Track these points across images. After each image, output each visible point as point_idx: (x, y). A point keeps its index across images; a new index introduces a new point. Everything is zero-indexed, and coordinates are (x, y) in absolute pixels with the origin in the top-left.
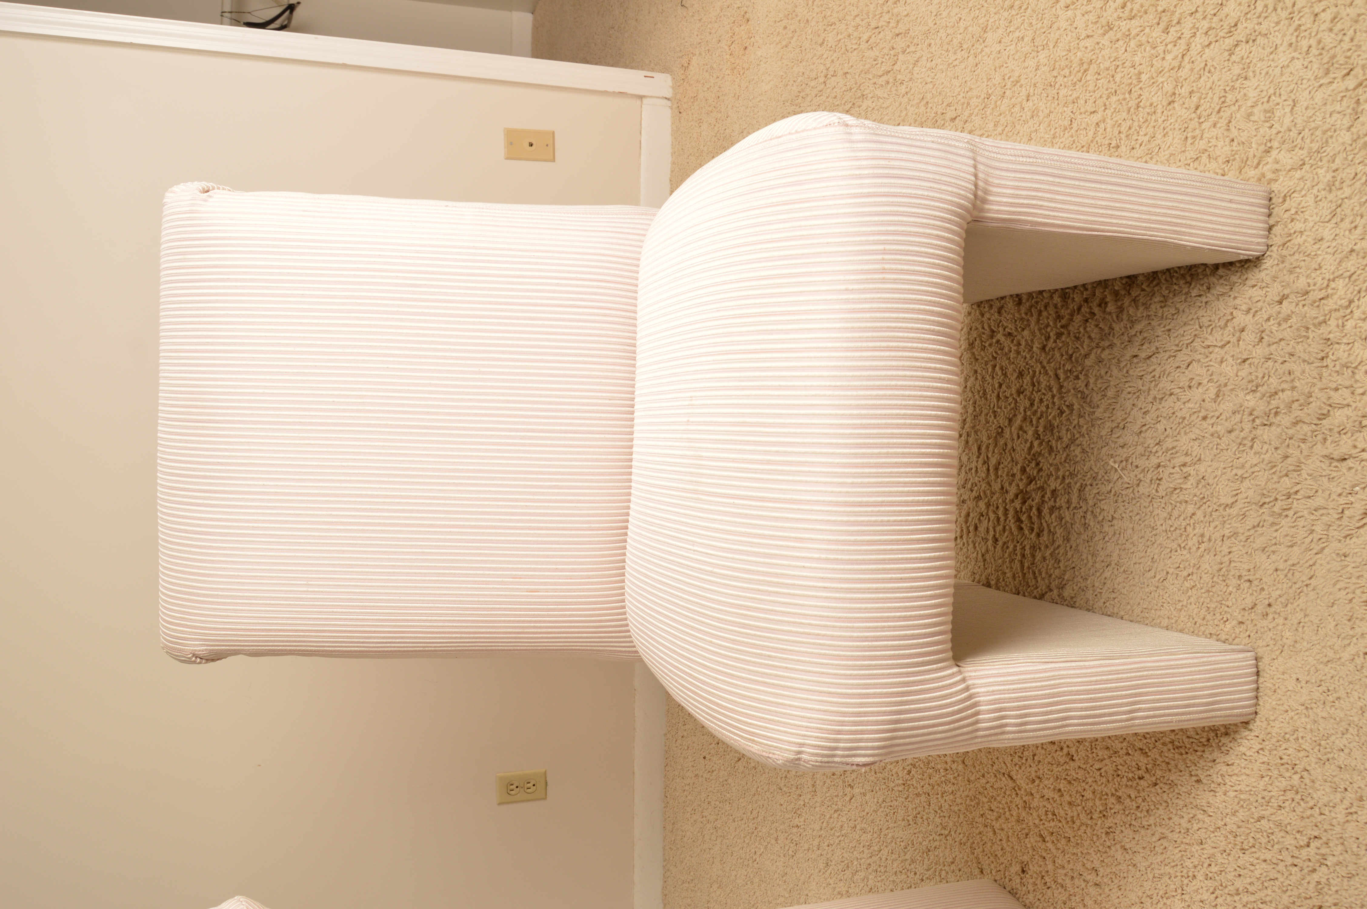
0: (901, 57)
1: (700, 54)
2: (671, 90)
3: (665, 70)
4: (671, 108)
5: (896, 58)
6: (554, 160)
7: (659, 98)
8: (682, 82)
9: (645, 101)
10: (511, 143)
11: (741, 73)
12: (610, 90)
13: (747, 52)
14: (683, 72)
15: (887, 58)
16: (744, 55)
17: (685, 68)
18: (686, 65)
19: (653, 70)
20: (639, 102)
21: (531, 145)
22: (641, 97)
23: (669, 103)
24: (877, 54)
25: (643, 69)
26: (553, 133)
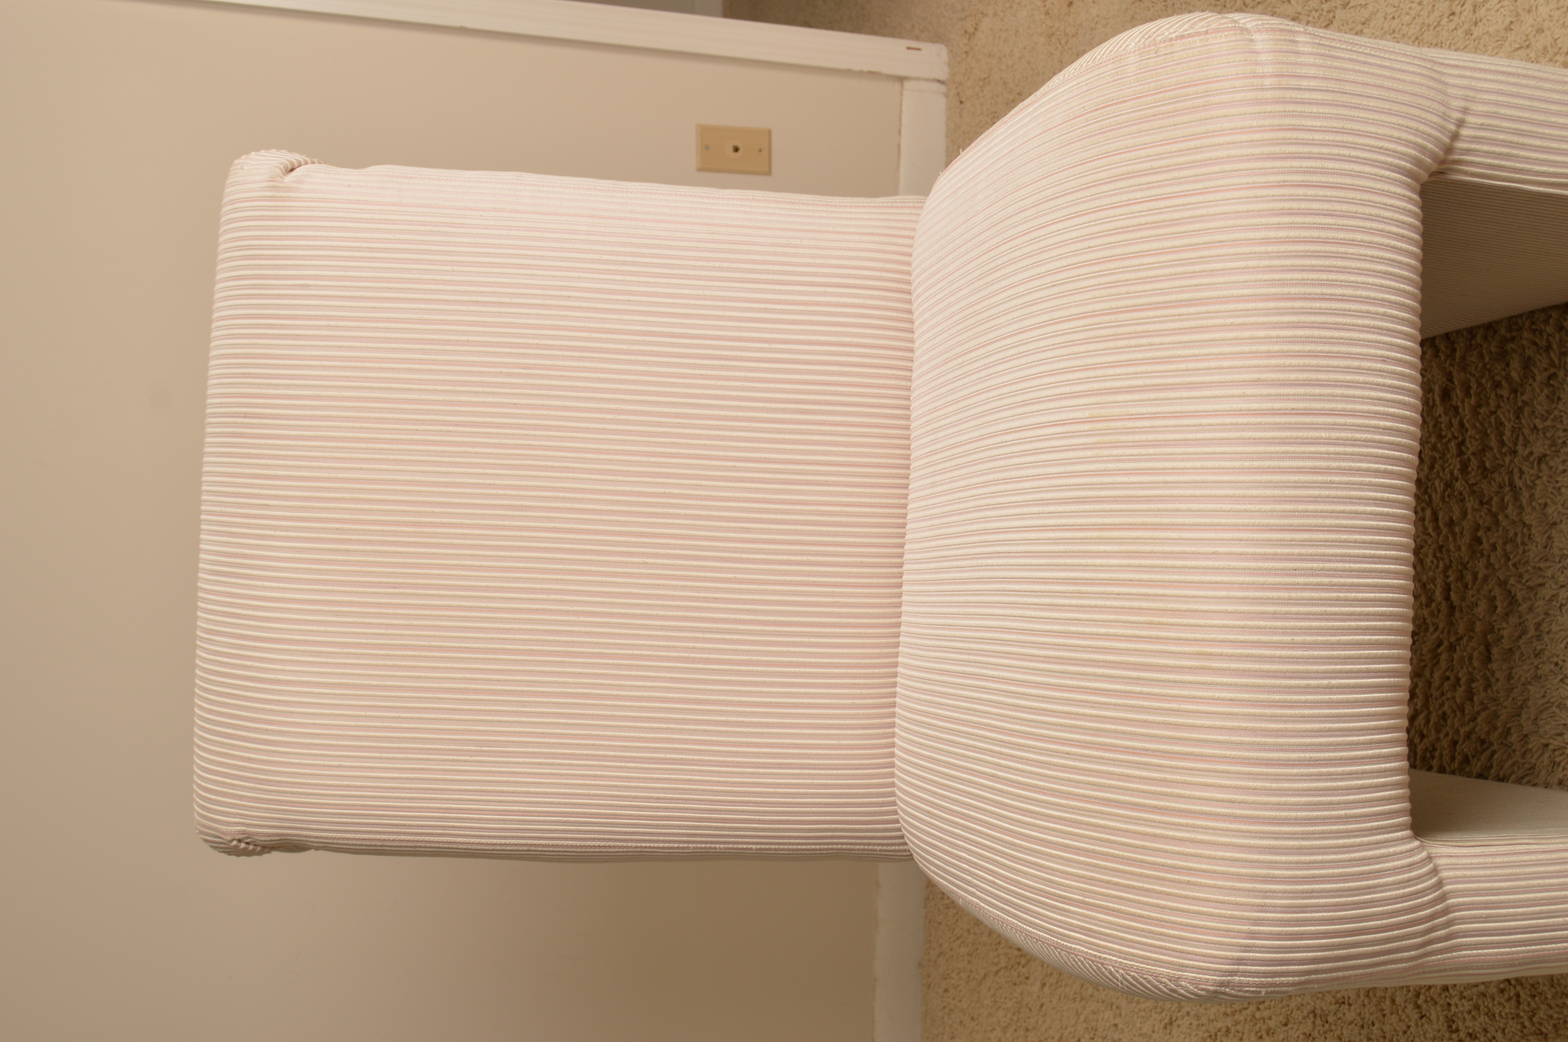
0: (1339, 13)
1: (995, 14)
2: (946, 69)
3: (937, 38)
4: (947, 96)
5: (1331, 15)
6: (769, 173)
7: (927, 80)
8: (964, 56)
9: (908, 85)
10: (707, 147)
11: (1063, 42)
12: (856, 67)
13: (1073, 9)
14: (965, 41)
15: (1316, 15)
16: (1068, 14)
17: (970, 35)
18: (971, 30)
19: (917, 38)
20: (897, 86)
21: (736, 149)
22: (901, 79)
23: (943, 88)
24: (1299, 9)
25: (903, 38)
26: (770, 132)
